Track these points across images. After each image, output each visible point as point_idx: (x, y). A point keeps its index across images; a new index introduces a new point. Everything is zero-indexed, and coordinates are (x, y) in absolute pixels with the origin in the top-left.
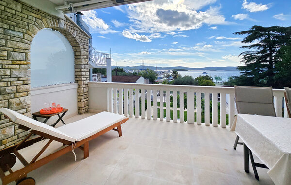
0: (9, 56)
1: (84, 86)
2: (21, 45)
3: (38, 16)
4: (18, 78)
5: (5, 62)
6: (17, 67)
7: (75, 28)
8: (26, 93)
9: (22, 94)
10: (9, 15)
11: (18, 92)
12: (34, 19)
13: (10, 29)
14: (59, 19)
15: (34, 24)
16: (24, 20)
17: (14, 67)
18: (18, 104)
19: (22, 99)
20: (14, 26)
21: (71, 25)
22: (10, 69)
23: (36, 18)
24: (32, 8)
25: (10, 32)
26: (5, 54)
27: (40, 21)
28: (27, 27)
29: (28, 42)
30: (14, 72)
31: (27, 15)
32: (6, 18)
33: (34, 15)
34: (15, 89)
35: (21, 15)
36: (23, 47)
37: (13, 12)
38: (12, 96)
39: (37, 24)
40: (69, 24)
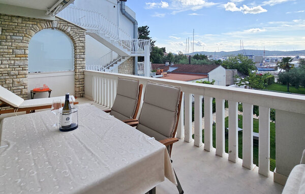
0: (13, 52)
1: (80, 74)
2: (21, 44)
3: (33, 23)
4: (19, 66)
5: (11, 56)
6: (19, 58)
7: (68, 25)
8: (24, 76)
9: (21, 76)
10: (14, 27)
11: (18, 75)
12: (31, 26)
13: (14, 35)
14: (52, 21)
15: (31, 29)
16: (23, 28)
17: (16, 59)
18: (19, 82)
19: (21, 79)
20: (16, 33)
21: (65, 23)
22: (14, 60)
23: (32, 24)
24: (29, 18)
25: (14, 37)
26: (11, 51)
27: (35, 26)
28: (25, 32)
29: (26, 42)
30: (16, 62)
31: (26, 24)
32: (12, 29)
33: (31, 23)
34: (17, 72)
35: (21, 25)
36: (22, 46)
37: (16, 24)
38: (15, 77)
39: (32, 28)
40: (62, 22)
